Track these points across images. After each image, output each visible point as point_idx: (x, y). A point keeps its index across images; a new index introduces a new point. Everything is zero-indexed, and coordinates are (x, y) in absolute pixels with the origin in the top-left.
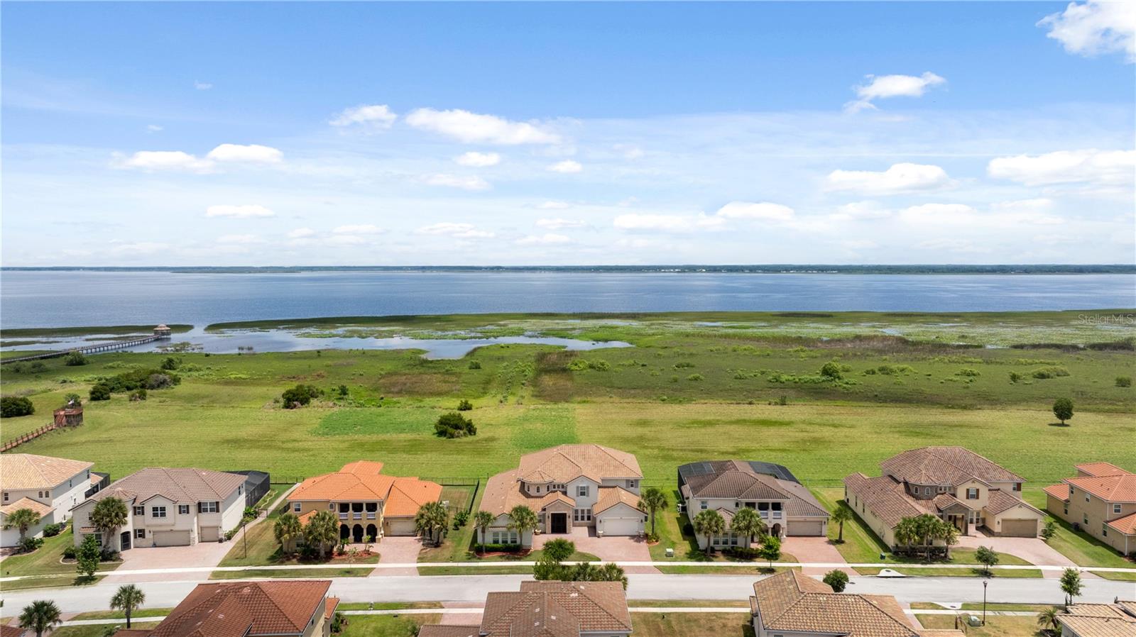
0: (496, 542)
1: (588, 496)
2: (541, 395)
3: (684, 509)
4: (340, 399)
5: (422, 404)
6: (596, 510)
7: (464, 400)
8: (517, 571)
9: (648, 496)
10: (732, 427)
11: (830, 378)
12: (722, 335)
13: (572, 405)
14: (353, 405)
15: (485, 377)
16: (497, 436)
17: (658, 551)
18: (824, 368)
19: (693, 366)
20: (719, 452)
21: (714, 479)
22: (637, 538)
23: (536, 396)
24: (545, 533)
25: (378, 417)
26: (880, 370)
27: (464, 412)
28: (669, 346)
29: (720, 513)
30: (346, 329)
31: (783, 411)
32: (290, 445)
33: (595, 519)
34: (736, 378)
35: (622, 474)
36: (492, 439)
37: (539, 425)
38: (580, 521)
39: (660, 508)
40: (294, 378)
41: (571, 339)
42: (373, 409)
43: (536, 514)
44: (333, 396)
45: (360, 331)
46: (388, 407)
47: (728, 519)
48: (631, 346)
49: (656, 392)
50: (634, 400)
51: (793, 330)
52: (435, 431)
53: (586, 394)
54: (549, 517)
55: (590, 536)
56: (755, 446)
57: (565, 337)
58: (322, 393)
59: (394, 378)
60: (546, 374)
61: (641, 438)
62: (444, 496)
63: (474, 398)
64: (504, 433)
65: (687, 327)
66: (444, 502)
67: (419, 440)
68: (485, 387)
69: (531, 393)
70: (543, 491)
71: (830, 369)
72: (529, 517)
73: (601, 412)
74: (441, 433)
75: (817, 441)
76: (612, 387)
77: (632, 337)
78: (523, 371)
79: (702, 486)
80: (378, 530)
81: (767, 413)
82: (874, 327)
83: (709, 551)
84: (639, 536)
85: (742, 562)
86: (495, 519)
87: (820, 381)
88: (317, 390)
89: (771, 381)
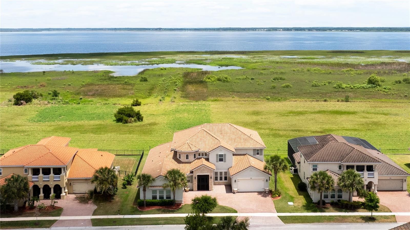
0: (154, 198)
1: (225, 161)
2: (187, 96)
3: (296, 171)
4: (53, 99)
5: (107, 102)
6: (232, 172)
7: (135, 99)
8: (171, 222)
9: (272, 161)
10: (317, 115)
11: (374, 85)
12: (299, 63)
13: (208, 102)
14: (61, 103)
15: (150, 86)
16: (157, 122)
17: (281, 204)
18: (369, 79)
19: (284, 79)
20: (312, 131)
21: (321, 148)
22: (264, 193)
23: (184, 97)
24: (192, 190)
25: (77, 111)
26: (404, 81)
27: (135, 107)
28: (267, 68)
29: (329, 174)
30: (64, 60)
31: (348, 105)
32: (13, 129)
33: (230, 179)
34: (313, 86)
35: (250, 145)
36: (154, 124)
37: (186, 115)
38: (219, 181)
39: (282, 170)
40: (25, 87)
41: (205, 65)
42: (75, 105)
43: (186, 176)
44: (48, 98)
45: (73, 61)
46: (85, 104)
47: (336, 179)
48: (242, 68)
49: (262, 94)
50: (249, 99)
51: (342, 60)
52: (115, 119)
53: (216, 96)
54: (195, 178)
55: (227, 192)
56: (334, 127)
57: (201, 64)
58: (41, 95)
59: (91, 87)
60: (189, 84)
61: (256, 123)
62: (115, 163)
63: (143, 99)
64: (161, 120)
65: (276, 58)
66: (116, 167)
67: (103, 125)
68: (150, 92)
69: (181, 95)
70: (191, 158)
71: (373, 80)
72: (180, 179)
73: (227, 106)
74: (119, 120)
75: (376, 124)
76: (233, 91)
77: (244, 64)
78: (175, 82)
79: (312, 153)
80: (63, 189)
81: (338, 107)
82: (391, 58)
83: (321, 203)
84: (265, 192)
85: (348, 212)
86: (154, 180)
87: (367, 87)
88: (38, 93)
89: (336, 88)
